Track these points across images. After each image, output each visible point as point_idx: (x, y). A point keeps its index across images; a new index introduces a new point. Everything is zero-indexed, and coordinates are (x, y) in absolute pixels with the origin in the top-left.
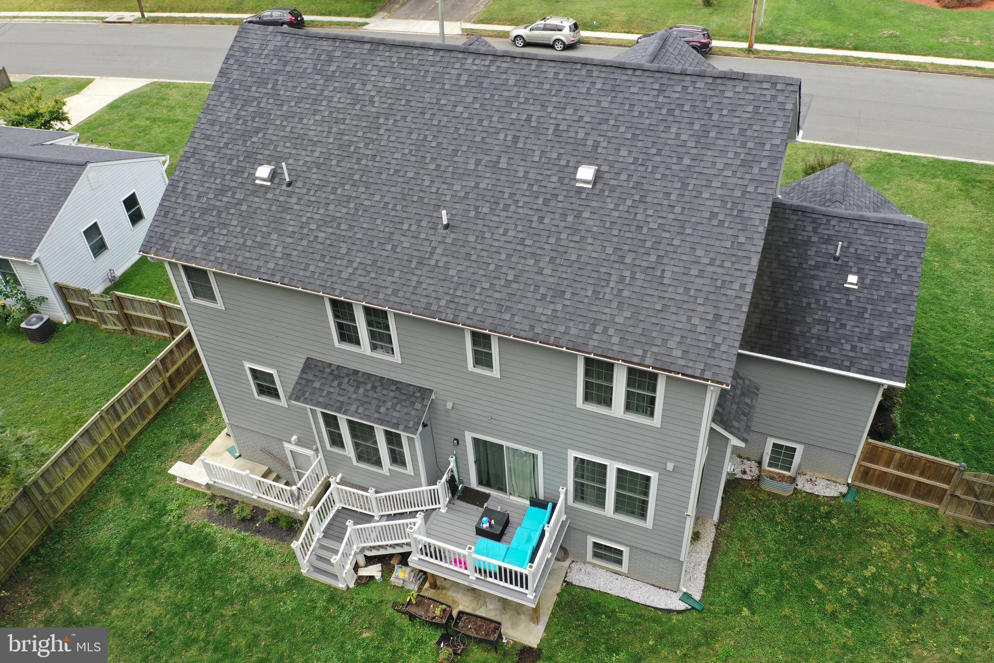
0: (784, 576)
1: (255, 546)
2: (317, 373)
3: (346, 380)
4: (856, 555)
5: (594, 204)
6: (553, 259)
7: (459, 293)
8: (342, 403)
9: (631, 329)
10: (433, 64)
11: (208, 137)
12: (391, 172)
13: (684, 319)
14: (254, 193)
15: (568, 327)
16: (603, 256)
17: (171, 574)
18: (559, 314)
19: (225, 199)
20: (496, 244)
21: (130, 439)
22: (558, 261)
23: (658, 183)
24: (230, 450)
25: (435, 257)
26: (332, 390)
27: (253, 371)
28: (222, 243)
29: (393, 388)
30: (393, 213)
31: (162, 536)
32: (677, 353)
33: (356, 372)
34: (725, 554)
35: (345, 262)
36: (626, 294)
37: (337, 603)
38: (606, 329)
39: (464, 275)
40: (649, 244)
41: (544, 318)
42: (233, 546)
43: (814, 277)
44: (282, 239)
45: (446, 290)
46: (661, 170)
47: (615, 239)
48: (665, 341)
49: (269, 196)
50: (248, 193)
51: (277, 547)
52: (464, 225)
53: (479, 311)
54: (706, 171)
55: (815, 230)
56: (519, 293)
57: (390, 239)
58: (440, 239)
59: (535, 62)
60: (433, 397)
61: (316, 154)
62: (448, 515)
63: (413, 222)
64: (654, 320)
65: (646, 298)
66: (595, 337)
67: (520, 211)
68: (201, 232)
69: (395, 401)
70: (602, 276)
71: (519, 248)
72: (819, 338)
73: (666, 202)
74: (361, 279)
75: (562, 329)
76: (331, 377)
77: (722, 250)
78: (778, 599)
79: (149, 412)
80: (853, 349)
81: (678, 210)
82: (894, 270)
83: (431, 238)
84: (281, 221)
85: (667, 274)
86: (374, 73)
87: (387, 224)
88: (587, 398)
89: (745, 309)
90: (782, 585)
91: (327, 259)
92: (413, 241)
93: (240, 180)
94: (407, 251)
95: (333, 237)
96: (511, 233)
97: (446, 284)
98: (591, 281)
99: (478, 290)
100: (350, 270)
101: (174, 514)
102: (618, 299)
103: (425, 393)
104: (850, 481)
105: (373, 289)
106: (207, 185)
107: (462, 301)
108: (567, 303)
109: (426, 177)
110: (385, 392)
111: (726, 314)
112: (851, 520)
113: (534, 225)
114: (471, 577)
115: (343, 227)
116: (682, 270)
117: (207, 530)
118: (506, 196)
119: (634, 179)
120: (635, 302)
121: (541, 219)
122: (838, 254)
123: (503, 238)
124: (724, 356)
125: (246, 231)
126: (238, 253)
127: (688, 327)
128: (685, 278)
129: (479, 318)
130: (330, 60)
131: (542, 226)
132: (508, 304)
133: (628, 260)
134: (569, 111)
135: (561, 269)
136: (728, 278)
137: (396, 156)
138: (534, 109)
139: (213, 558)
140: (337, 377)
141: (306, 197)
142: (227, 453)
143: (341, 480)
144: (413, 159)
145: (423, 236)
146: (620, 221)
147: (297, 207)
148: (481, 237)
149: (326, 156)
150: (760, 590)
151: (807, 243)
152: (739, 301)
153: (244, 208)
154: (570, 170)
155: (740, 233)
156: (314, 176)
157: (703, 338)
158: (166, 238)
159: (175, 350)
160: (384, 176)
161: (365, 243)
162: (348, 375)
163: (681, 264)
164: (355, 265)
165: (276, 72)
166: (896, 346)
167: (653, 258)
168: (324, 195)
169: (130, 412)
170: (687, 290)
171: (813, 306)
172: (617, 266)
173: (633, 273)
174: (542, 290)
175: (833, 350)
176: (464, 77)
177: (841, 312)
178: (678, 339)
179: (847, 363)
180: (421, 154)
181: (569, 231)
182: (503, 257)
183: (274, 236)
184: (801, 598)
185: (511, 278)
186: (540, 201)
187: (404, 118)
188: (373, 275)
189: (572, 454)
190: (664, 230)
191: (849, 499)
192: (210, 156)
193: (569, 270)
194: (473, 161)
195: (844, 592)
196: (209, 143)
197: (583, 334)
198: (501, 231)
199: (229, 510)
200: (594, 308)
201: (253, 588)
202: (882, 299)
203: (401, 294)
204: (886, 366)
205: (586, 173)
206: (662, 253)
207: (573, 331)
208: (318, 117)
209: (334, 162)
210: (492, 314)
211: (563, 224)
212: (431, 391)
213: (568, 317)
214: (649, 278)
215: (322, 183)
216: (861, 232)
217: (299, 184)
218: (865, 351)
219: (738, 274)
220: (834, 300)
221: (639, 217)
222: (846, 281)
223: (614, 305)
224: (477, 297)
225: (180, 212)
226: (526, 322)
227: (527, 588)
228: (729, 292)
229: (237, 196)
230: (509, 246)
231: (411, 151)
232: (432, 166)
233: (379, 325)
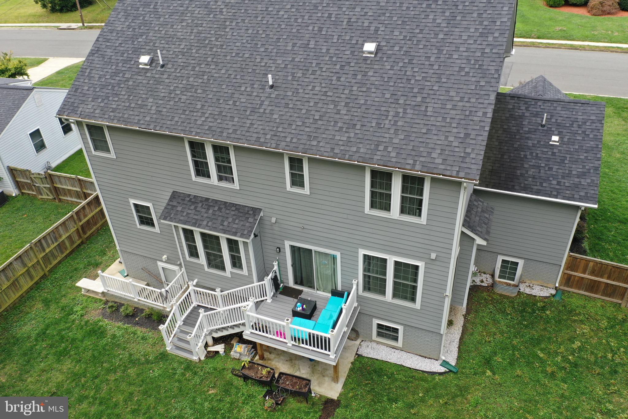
0: (514, 348)
1: (135, 334)
2: (180, 201)
3: (200, 205)
4: (565, 334)
5: (375, 67)
6: (347, 104)
7: (280, 129)
8: (197, 220)
9: (404, 147)
11: (108, 41)
12: (234, 55)
13: (443, 138)
14: (138, 74)
15: (359, 148)
16: (383, 100)
17: (72, 353)
18: (352, 140)
19: (118, 78)
20: (307, 96)
21: (51, 266)
22: (351, 105)
23: (422, 51)
24: (121, 272)
25: (264, 107)
26: (190, 212)
27: (136, 205)
28: (114, 106)
29: (234, 208)
30: (234, 81)
31: (68, 328)
32: (439, 161)
33: (207, 199)
34: (472, 334)
35: (199, 114)
36: (400, 123)
37: (192, 370)
38: (386, 148)
39: (284, 118)
40: (416, 90)
41: (341, 143)
42: (119, 333)
43: (528, 138)
44: (156, 101)
45: (271, 128)
46: (423, 43)
47: (392, 88)
48: (429, 153)
49: (148, 75)
50: (134, 73)
51: (150, 334)
52: (284, 86)
53: (295, 140)
54: (455, 41)
55: (527, 109)
56: (323, 127)
57: (232, 97)
58: (267, 95)
60: (262, 214)
61: (182, 47)
62: (273, 304)
63: (248, 85)
64: (421, 140)
65: (415, 126)
66: (378, 153)
67: (324, 74)
68: (100, 100)
69: (234, 217)
70: (382, 113)
71: (323, 98)
72: (534, 178)
73: (427, 63)
74: (211, 124)
75: (354, 149)
76: (190, 203)
77: (469, 91)
78: (512, 364)
79: (66, 249)
80: (559, 183)
81: (436, 67)
82: (584, 132)
83: (261, 95)
84: (156, 90)
85: (430, 109)
87: (230, 88)
88: (373, 205)
89: (487, 128)
90: (514, 355)
91: (187, 113)
92: (248, 97)
93: (128, 66)
94: (243, 105)
95: (192, 98)
96: (317, 88)
97: (271, 124)
98: (374, 116)
99: (294, 127)
100: (203, 119)
101: (78, 313)
102: (394, 127)
103: (256, 211)
104: (557, 285)
105: (219, 130)
106: (105, 70)
107: (282, 135)
108: (357, 132)
109: (258, 57)
110: (228, 212)
111: (473, 134)
112: (560, 311)
113: (333, 82)
114: (288, 344)
115: (199, 91)
116: (440, 106)
117: (101, 323)
118: (314, 65)
119: (404, 49)
120: (407, 129)
121: (338, 79)
122: (544, 123)
123: (312, 92)
124: (473, 161)
125: (131, 98)
126: (125, 112)
127: (446, 143)
128: (443, 111)
129: (294, 145)
131: (339, 83)
132: (314, 135)
133: (401, 101)
134: (358, 9)
135: (353, 110)
136: (474, 109)
137: (237, 44)
138: (333, 10)
139: (104, 341)
140: (194, 203)
141: (174, 74)
142: (119, 274)
143: (197, 283)
144: (249, 46)
145: (255, 94)
146: (394, 76)
147: (167, 81)
148: (296, 92)
149: (189, 47)
150: (498, 358)
151: (522, 117)
152: (482, 124)
153: (130, 83)
154: (359, 46)
155: (481, 80)
156: (180, 60)
157: (457, 149)
158: (75, 105)
159: (86, 206)
160: (228, 58)
161: (214, 101)
162: (201, 201)
163: (439, 102)
164: (207, 115)
166: (589, 181)
167: (419, 99)
168: (186, 72)
169: (52, 246)
170: (444, 118)
171: (528, 157)
172: (393, 105)
173: (405, 109)
174: (340, 125)
175: (544, 185)
177: (548, 160)
178: (439, 151)
179: (555, 193)
180: (254, 42)
181: (358, 85)
182: (312, 104)
183: (151, 100)
184: (528, 363)
185: (317, 117)
186: (338, 67)
187: (243, 21)
188: (219, 121)
189: (362, 252)
190: (426, 81)
191: (557, 298)
192: (109, 52)
193: (359, 110)
194: (291, 44)
195: (559, 359)
196: (108, 44)
197: (369, 152)
198: (310, 88)
199: (117, 310)
200: (378, 134)
201: (131, 361)
202: (577, 151)
203: (238, 132)
204: (582, 194)
205: (370, 47)
206: (426, 96)
207: (362, 150)
208: (184, 24)
209: (194, 51)
210: (304, 142)
211: (354, 81)
212: (260, 210)
213: (358, 141)
214: (416, 112)
215: (185, 65)
216: (559, 108)
217: (170, 66)
218: (567, 184)
219: (481, 106)
220: (543, 153)
221: (408, 73)
222: (550, 140)
223: (392, 131)
224: (293, 131)
225: (86, 88)
226: (328, 146)
227: (329, 351)
228: (475, 118)
229: (126, 76)
230: (316, 97)
231: (247, 40)
232: (262, 49)
233: (223, 160)
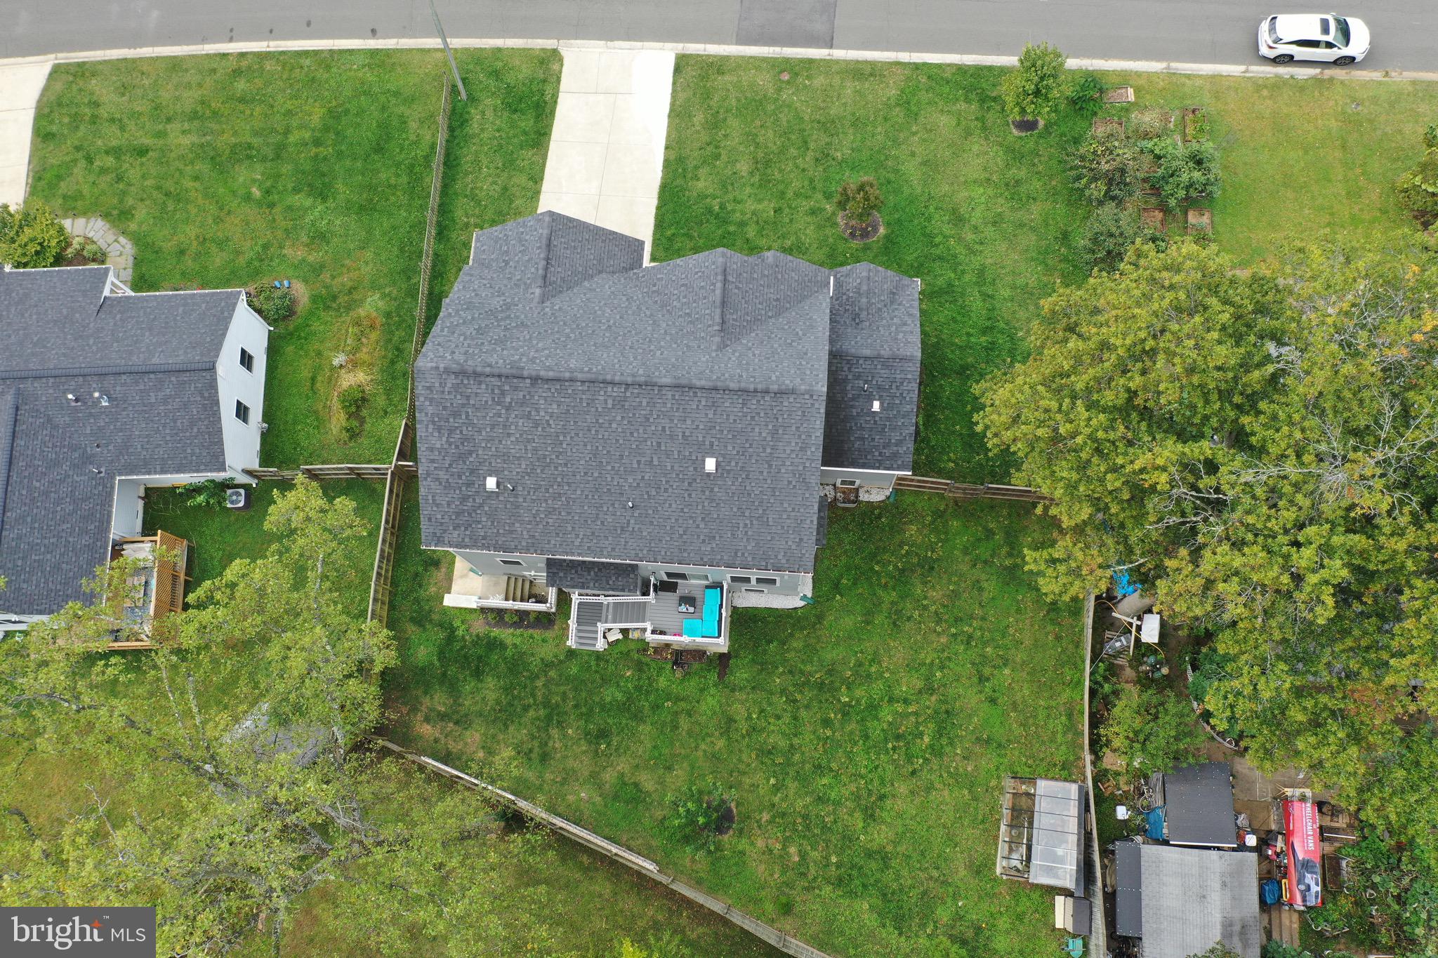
0: (856, 566)
5: (719, 482)
6: (703, 519)
10: (583, 392)
11: (433, 461)
12: (582, 474)
14: (490, 497)
15: (722, 556)
16: (732, 513)
17: (487, 670)
18: (715, 550)
19: (469, 504)
20: (667, 513)
21: (390, 580)
22: (706, 519)
23: (755, 465)
24: (471, 570)
25: (631, 526)
26: (573, 576)
27: (503, 560)
29: (612, 567)
30: (593, 501)
35: (573, 536)
36: (750, 533)
37: (603, 659)
38: (743, 554)
39: (653, 534)
40: (756, 503)
41: (707, 553)
43: (852, 407)
44: (523, 526)
45: (644, 544)
46: (755, 457)
47: (737, 503)
48: (776, 556)
49: (501, 498)
50: (486, 498)
51: (547, 634)
52: (643, 504)
53: (668, 554)
54: (781, 455)
55: (849, 369)
56: (689, 540)
57: (597, 517)
58: (630, 514)
59: (656, 388)
61: (523, 466)
62: (658, 604)
63: (609, 505)
64: (768, 546)
65: (762, 534)
66: (738, 558)
67: (676, 491)
68: (463, 529)
69: (616, 575)
70: (734, 525)
71: (681, 514)
72: (859, 450)
73: (761, 477)
74: (589, 545)
75: (719, 557)
77: (798, 502)
80: (880, 454)
81: (769, 481)
82: (901, 394)
83: (624, 514)
84: (518, 514)
85: (770, 519)
86: (542, 402)
87: (592, 508)
89: (815, 533)
90: (856, 573)
91: (561, 535)
92: (613, 517)
93: (475, 490)
94: (611, 524)
95: (559, 521)
96: (674, 505)
97: (643, 541)
98: (728, 528)
99: (664, 542)
100: (579, 540)
101: (461, 628)
102: (746, 537)
104: (891, 490)
105: (598, 549)
106: (450, 495)
107: (656, 549)
108: (718, 542)
109: (607, 475)
110: (608, 571)
112: (894, 516)
113: (686, 499)
115: (563, 513)
116: (778, 516)
117: (493, 634)
118: (664, 482)
119: (740, 464)
120: (756, 538)
121: (690, 495)
122: (865, 387)
123: (670, 509)
124: (808, 560)
125: (495, 524)
126: (497, 538)
127: (787, 547)
128: (780, 520)
129: (669, 558)
130: (503, 393)
131: (691, 499)
132: (684, 548)
133: (747, 514)
134: (689, 422)
135: (710, 523)
136: (803, 518)
137: (582, 462)
138: (665, 422)
139: (509, 653)
141: (529, 497)
142: (470, 573)
144: (594, 463)
145: (618, 513)
146: (737, 491)
147: (525, 504)
148: (656, 511)
149: (531, 467)
150: (844, 581)
151: (845, 380)
152: (811, 530)
153: (486, 508)
154: (700, 462)
156: (528, 482)
157: (795, 551)
158: (438, 535)
160: (578, 477)
161: (582, 522)
163: (777, 513)
164: (581, 536)
165: (463, 405)
166: (905, 448)
167: (761, 511)
168: (541, 494)
169: (384, 566)
170: (783, 527)
171: (854, 428)
172: (741, 518)
173: (751, 521)
174: (702, 537)
175: (868, 457)
176: (610, 402)
177: (871, 429)
178: (782, 554)
179: (877, 465)
180: (598, 459)
181: (708, 501)
182: (673, 520)
183: (517, 525)
184: (867, 579)
185: (681, 532)
186: (686, 484)
187: (577, 435)
188: (595, 541)
190: (763, 494)
191: (891, 500)
192: (442, 475)
193: (715, 523)
194: (635, 461)
196: (436, 465)
197: (731, 558)
198: (667, 505)
199: (502, 618)
200: (734, 544)
201: (546, 665)
202: (895, 417)
203: (617, 550)
204: (899, 462)
205: (710, 464)
206: (765, 508)
207: (725, 558)
208: (513, 439)
209: (539, 471)
210: (677, 554)
211: (704, 497)
213: (720, 550)
214: (761, 523)
215: (536, 486)
216: (879, 367)
217: (520, 488)
218: (887, 454)
220: (866, 422)
221: (747, 488)
222: (872, 406)
225: (439, 516)
228: (805, 525)
229: (478, 501)
230: (675, 514)
231: (590, 458)
232: (609, 467)
